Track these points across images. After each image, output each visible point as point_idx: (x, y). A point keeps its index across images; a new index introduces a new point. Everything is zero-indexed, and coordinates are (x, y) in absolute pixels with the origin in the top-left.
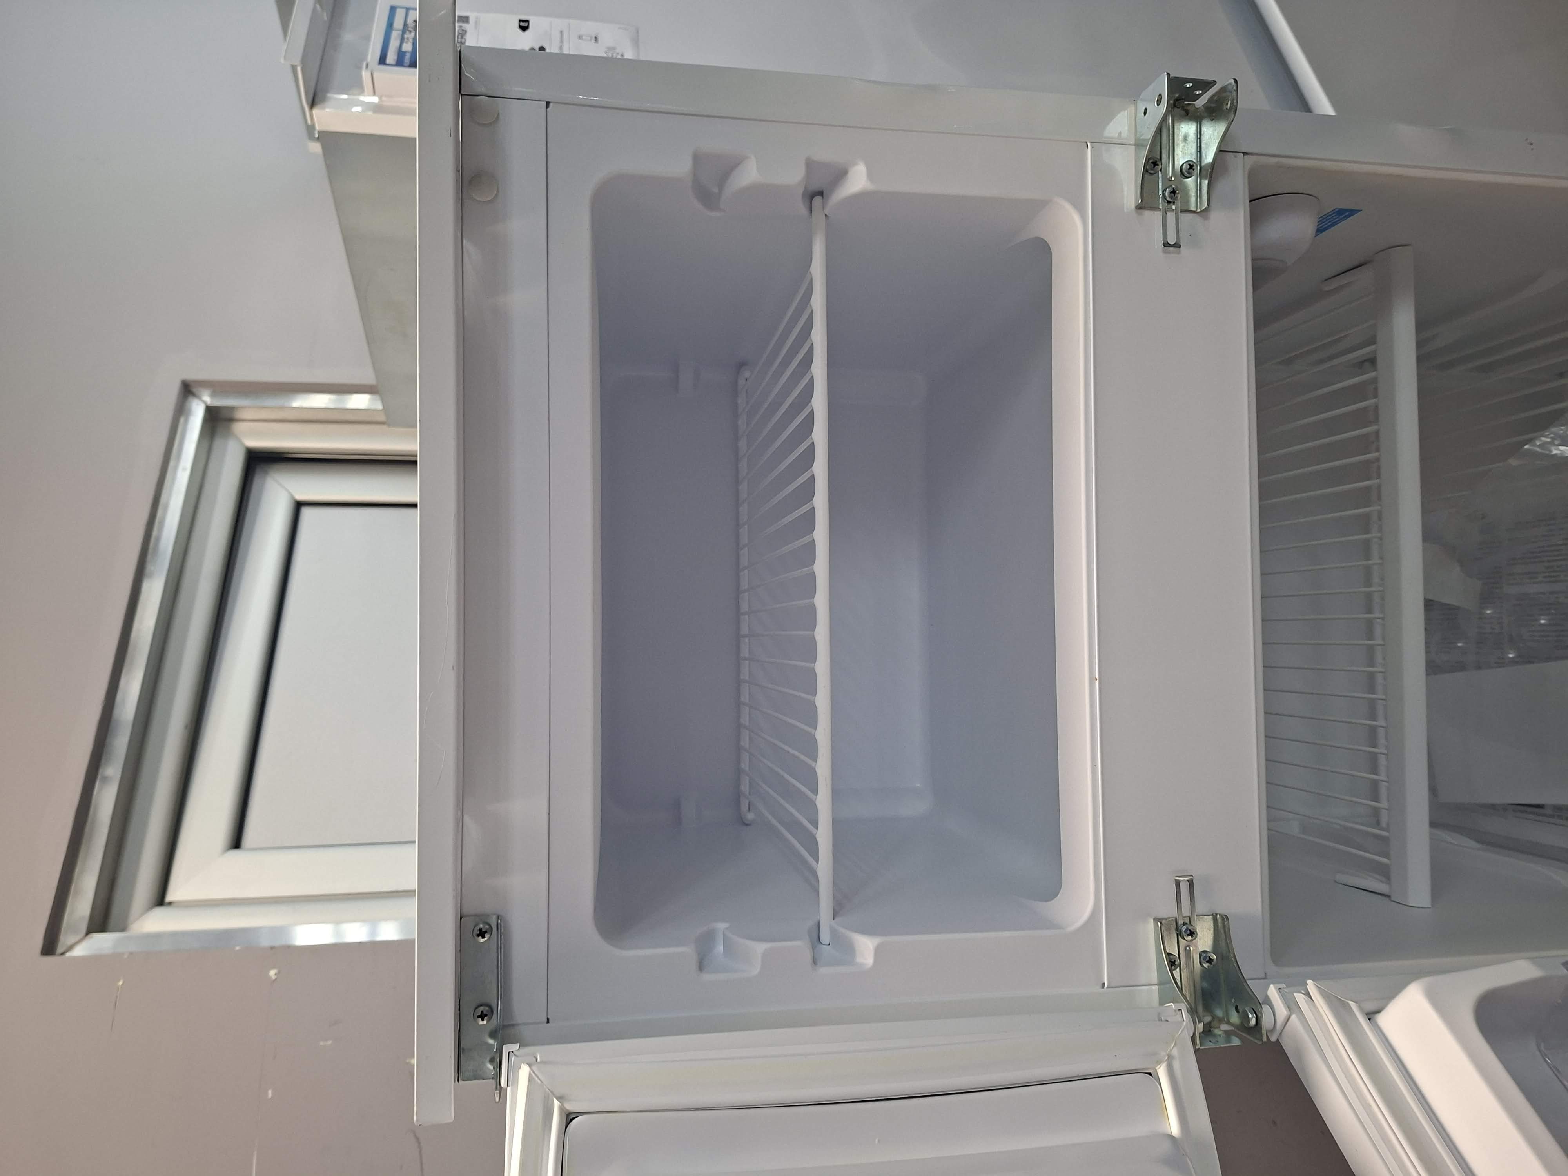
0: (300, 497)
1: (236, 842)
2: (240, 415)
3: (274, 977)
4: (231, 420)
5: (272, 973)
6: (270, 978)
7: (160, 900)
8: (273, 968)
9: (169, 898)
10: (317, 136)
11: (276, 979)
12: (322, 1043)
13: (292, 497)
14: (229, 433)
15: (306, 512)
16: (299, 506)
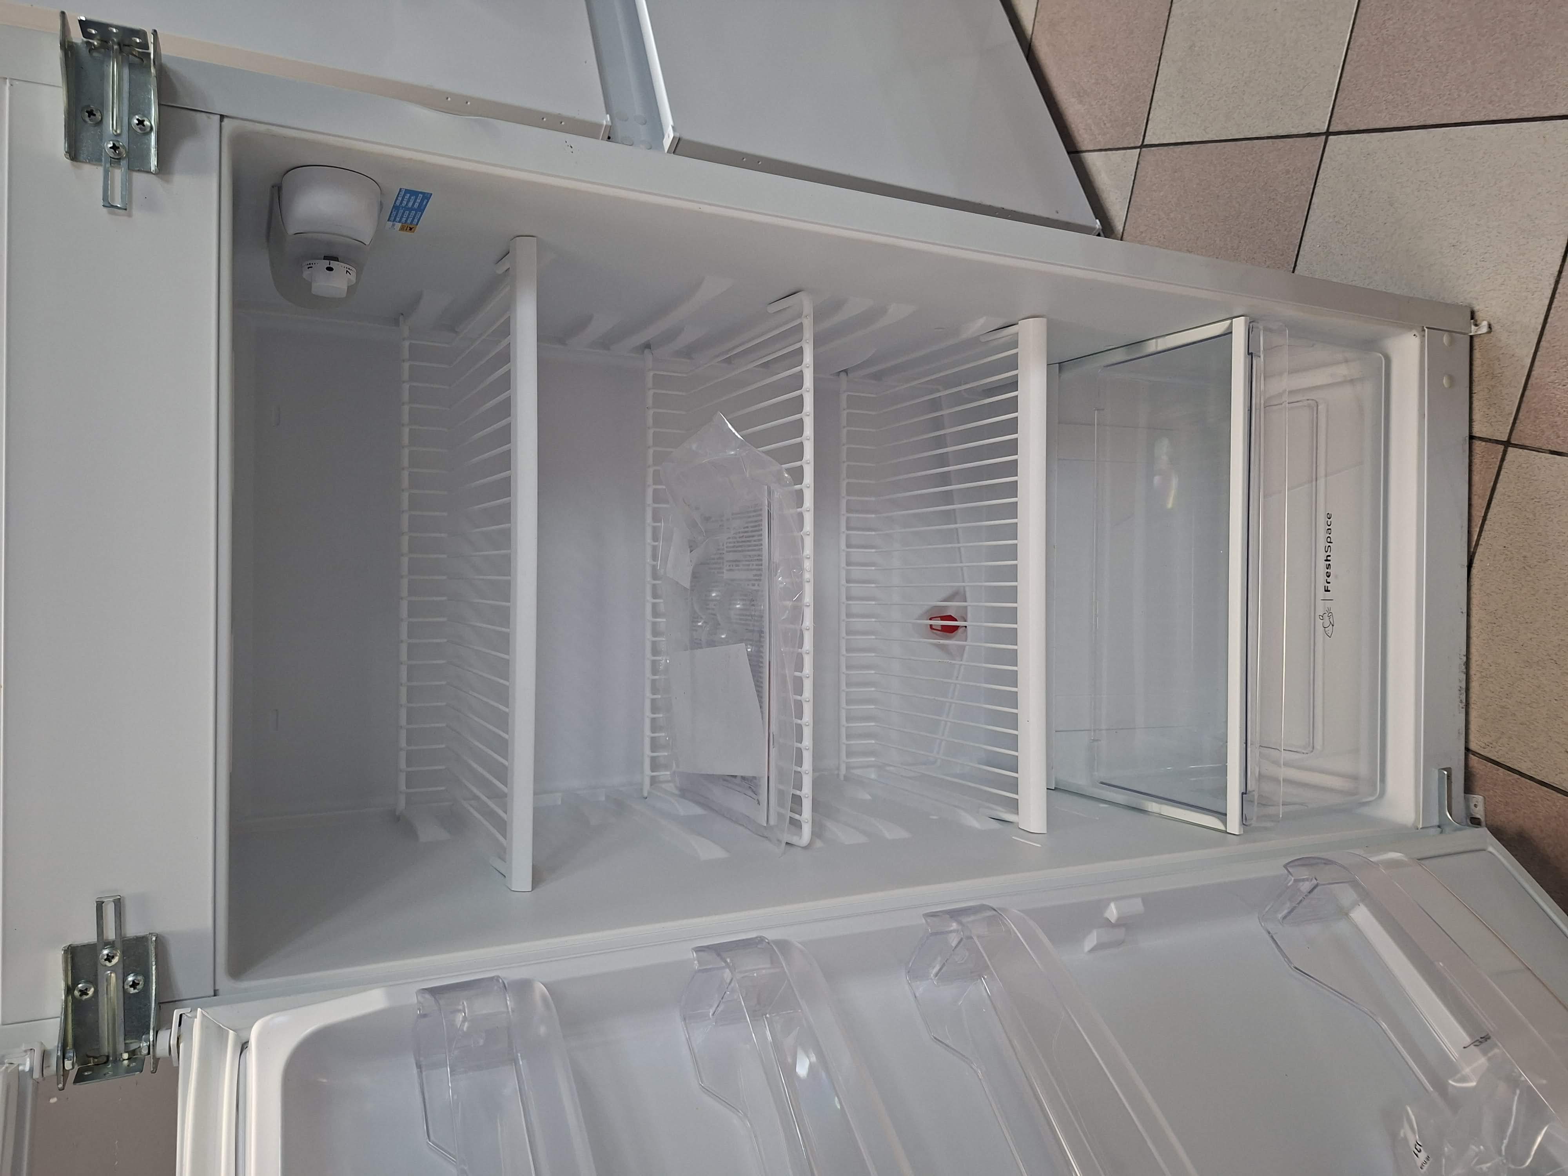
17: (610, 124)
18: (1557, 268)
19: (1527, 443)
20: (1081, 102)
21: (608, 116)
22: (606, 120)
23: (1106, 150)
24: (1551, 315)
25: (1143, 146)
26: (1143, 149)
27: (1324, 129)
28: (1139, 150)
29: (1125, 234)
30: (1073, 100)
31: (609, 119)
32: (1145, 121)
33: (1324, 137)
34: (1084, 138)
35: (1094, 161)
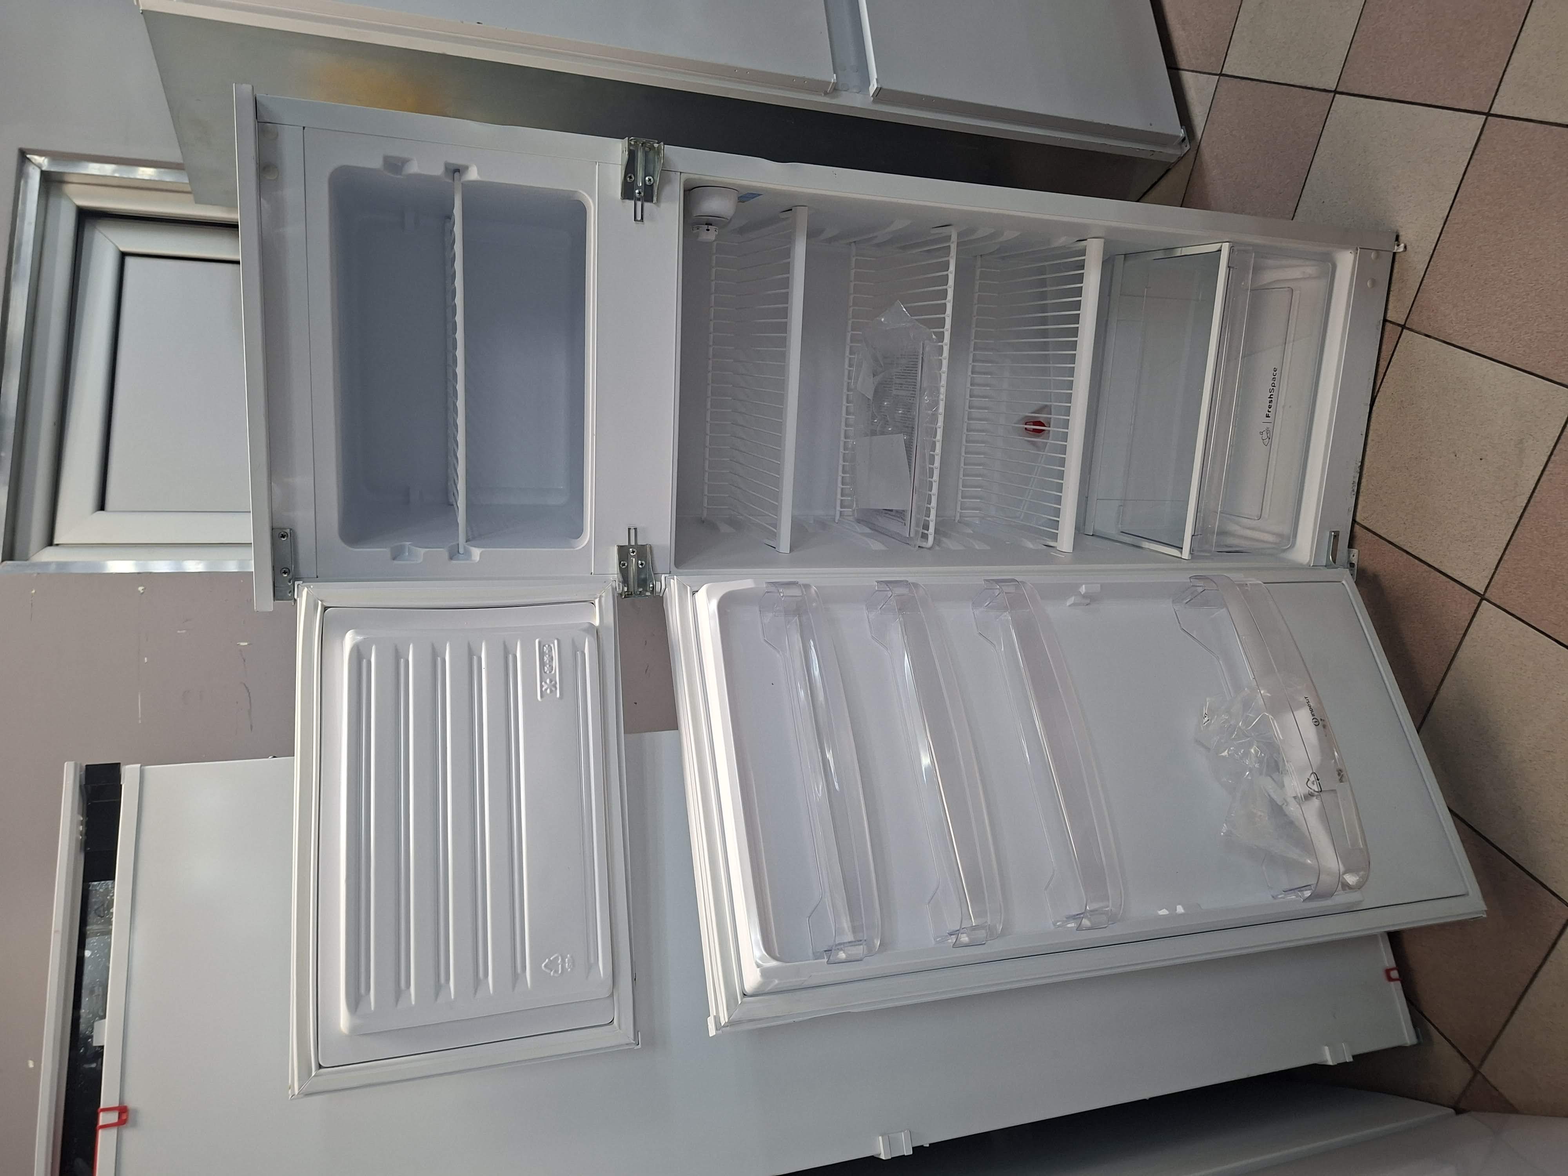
0: (123, 249)
1: (101, 506)
2: (68, 178)
3: (142, 592)
4: (62, 182)
5: (140, 589)
6: (140, 591)
7: (50, 542)
8: (141, 586)
9: (56, 542)
10: (141, 12)
11: (143, 593)
12: (179, 632)
13: (117, 247)
14: (61, 194)
15: (129, 261)
16: (123, 255)
17: (836, 81)
18: (1447, 214)
19: (1414, 327)
20: (1184, 29)
21: (835, 75)
22: (833, 78)
23: (1196, 72)
24: (1438, 245)
25: (1221, 75)
26: (1221, 77)
27: (1333, 89)
28: (1218, 77)
29: (1202, 141)
30: (1178, 26)
31: (835, 78)
32: (1225, 55)
33: (1332, 94)
34: (1183, 58)
35: (1188, 78)
